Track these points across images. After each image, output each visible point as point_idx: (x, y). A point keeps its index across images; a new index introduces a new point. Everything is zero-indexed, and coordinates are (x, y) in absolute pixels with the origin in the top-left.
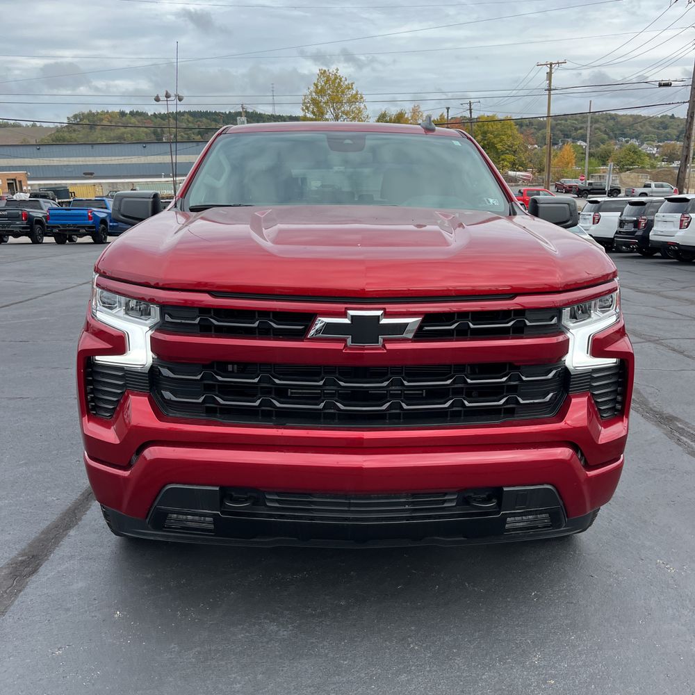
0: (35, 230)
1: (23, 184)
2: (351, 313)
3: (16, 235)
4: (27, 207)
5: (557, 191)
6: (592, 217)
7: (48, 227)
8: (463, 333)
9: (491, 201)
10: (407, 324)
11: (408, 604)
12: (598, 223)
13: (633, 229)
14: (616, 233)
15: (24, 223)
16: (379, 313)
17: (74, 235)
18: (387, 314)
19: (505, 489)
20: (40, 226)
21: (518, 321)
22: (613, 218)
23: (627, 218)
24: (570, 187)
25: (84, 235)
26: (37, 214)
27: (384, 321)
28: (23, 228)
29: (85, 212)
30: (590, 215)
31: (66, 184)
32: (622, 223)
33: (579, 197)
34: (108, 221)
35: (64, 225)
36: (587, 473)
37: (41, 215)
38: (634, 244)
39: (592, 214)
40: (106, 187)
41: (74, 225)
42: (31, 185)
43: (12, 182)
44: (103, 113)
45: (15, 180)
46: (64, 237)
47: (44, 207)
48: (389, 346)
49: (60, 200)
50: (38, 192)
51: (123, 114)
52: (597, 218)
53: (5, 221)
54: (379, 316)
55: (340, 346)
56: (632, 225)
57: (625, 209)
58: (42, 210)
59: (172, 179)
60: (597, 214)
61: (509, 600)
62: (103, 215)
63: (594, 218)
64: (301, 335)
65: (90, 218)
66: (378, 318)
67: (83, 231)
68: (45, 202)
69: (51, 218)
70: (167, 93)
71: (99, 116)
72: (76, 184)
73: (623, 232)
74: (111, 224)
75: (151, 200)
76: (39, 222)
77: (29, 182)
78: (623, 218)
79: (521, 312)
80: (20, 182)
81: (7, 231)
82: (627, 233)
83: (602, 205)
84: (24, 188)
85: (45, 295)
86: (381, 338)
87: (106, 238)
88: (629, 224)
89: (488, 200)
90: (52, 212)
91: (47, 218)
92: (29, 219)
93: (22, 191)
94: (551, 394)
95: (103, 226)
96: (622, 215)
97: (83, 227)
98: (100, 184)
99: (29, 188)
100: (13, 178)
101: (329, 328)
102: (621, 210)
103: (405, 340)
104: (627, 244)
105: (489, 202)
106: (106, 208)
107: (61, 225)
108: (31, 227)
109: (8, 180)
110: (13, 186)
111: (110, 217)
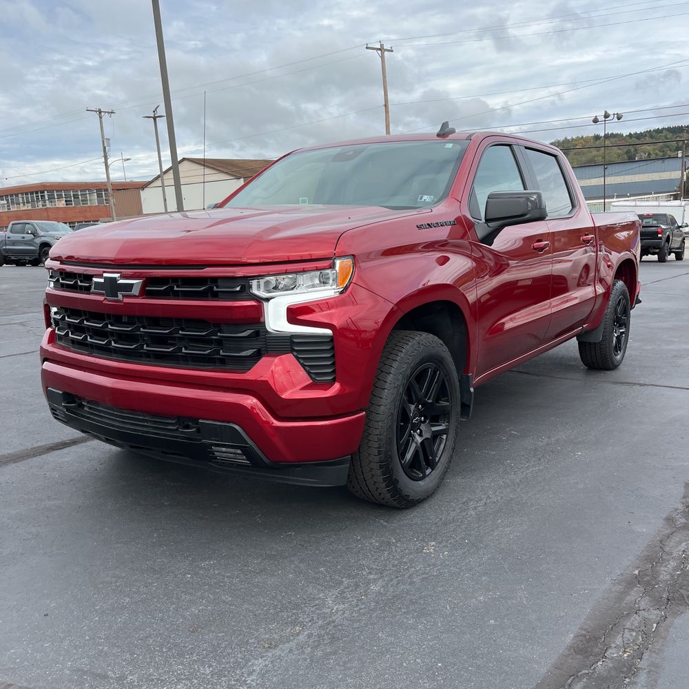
2: (105, 275)
10: (133, 284)
16: (117, 275)
18: (123, 277)
21: (208, 287)
27: (121, 281)
44: (578, 139)
48: (126, 300)
51: (597, 138)
54: (117, 278)
59: (603, 201)
70: (606, 112)
71: (574, 142)
79: (214, 280)
86: (120, 294)
94: (251, 351)
101: (97, 285)
103: (134, 296)
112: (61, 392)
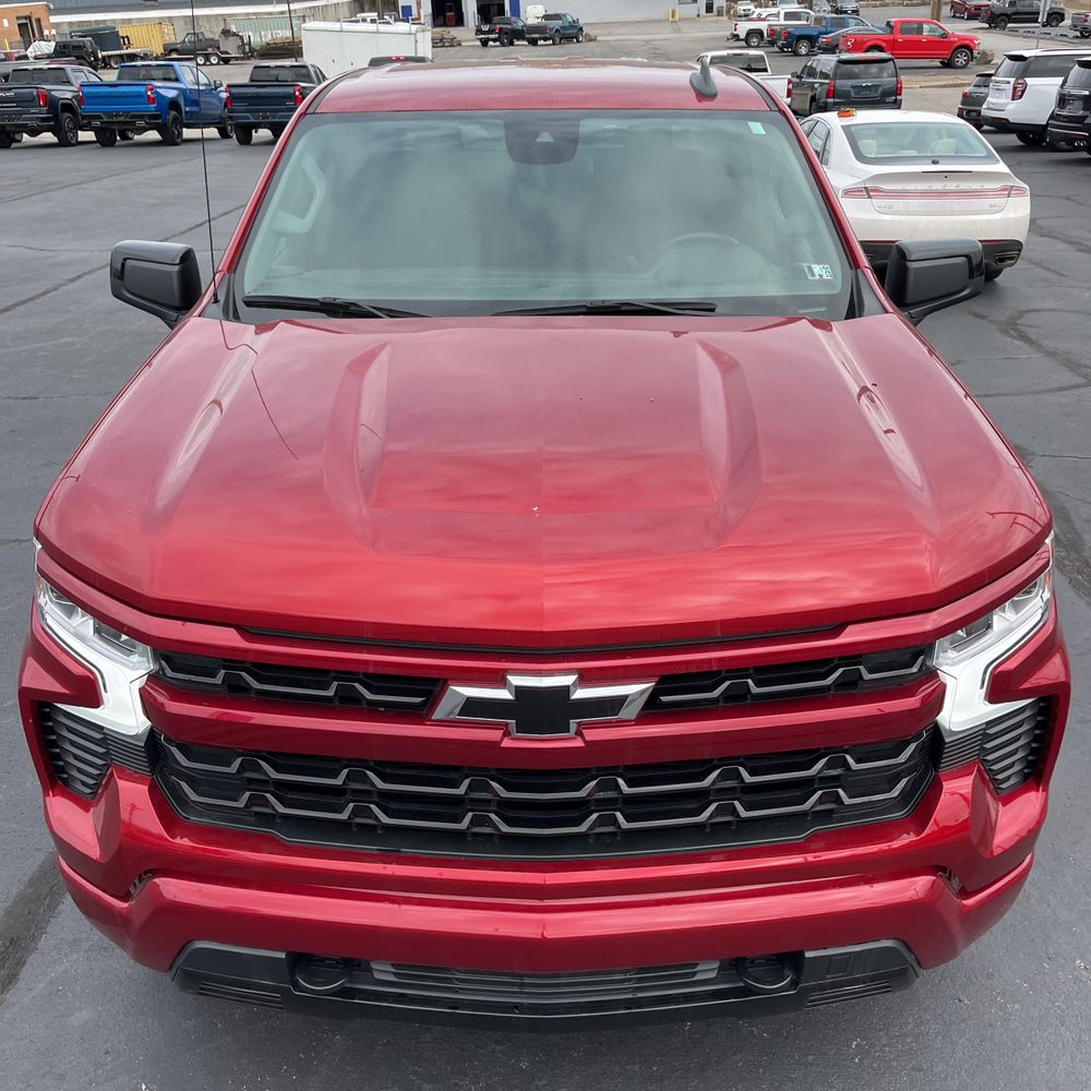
0: (63, 120)
1: (43, 24)
2: (516, 680)
3: (34, 132)
4: (46, 81)
5: (954, 16)
6: (1011, 86)
7: (84, 117)
8: (737, 702)
9: (817, 269)
10: (625, 697)
11: (636, 1068)
12: (1021, 97)
13: (1081, 113)
14: (1052, 117)
15: (42, 111)
16: (569, 680)
17: (129, 130)
19: (808, 954)
20: (69, 114)
21: (846, 672)
22: (1050, 88)
23: (1074, 92)
24: (978, 8)
25: (145, 130)
26: (64, 93)
27: (580, 694)
28: (43, 120)
29: (142, 89)
30: (1009, 83)
31: (114, 21)
32: (1063, 100)
33: (991, 27)
34: (182, 103)
35: (109, 114)
36: (964, 902)
37: (69, 95)
38: (1081, 140)
39: (1012, 80)
40: (179, 25)
41: (126, 113)
42: (57, 25)
43: (25, 21)
45: (29, 18)
46: (112, 134)
47: (73, 80)
48: (590, 735)
49: (105, 53)
50: (69, 39)
52: (1020, 88)
53: (11, 108)
54: (568, 687)
55: (495, 735)
56: (1079, 104)
57: (1072, 72)
58: (72, 85)
60: (1020, 81)
61: (811, 1058)
62: (172, 94)
63: (1015, 88)
64: (418, 715)
65: (152, 101)
66: (566, 690)
67: (140, 123)
68: (74, 70)
69: (85, 101)
72: (130, 21)
73: (1065, 117)
74: (188, 109)
75: (176, 268)
76: (68, 107)
77: (54, 19)
78: (1066, 90)
80: (38, 20)
81: (16, 126)
82: (1070, 119)
83: (1030, 64)
84: (46, 32)
85: (72, 280)
86: (573, 723)
87: (180, 134)
88: (1076, 102)
89: (810, 269)
90: (86, 90)
91: (80, 100)
92: (51, 102)
93: (42, 38)
94: (904, 781)
95: (173, 113)
96: (1065, 82)
97: (141, 117)
98: (170, 18)
99: (54, 32)
100: (27, 14)
101: (472, 706)
102: (1064, 72)
103: (623, 723)
104: (1070, 140)
105: (813, 275)
106: (177, 80)
107: (105, 113)
108: (56, 118)
109: (18, 18)
110: (28, 29)
111: (185, 97)
112: (282, 955)
